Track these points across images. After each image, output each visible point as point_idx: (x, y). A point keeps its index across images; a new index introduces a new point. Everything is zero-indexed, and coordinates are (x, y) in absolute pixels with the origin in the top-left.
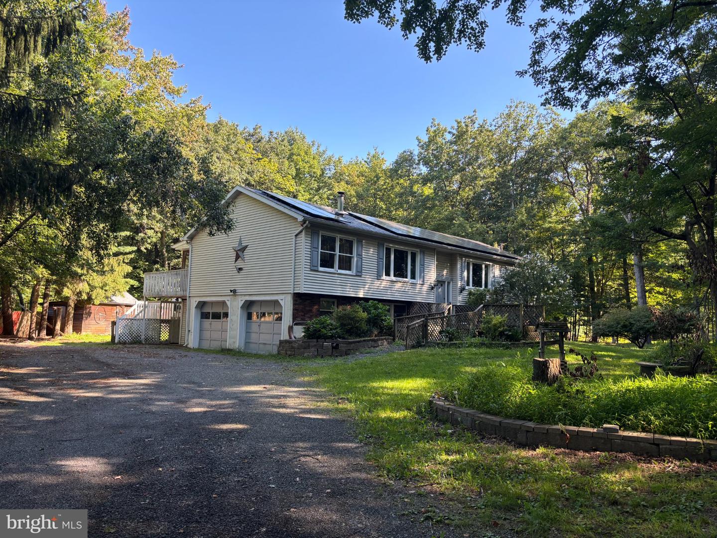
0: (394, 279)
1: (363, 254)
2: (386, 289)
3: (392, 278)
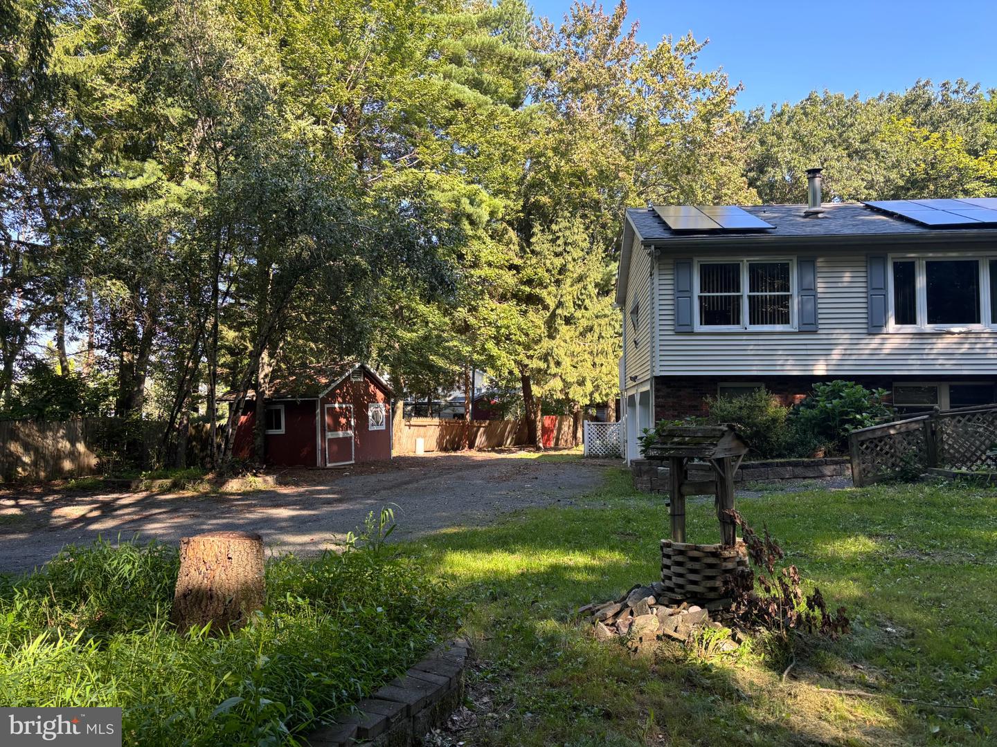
0: (929, 328)
1: (819, 285)
2: (898, 353)
3: (923, 325)
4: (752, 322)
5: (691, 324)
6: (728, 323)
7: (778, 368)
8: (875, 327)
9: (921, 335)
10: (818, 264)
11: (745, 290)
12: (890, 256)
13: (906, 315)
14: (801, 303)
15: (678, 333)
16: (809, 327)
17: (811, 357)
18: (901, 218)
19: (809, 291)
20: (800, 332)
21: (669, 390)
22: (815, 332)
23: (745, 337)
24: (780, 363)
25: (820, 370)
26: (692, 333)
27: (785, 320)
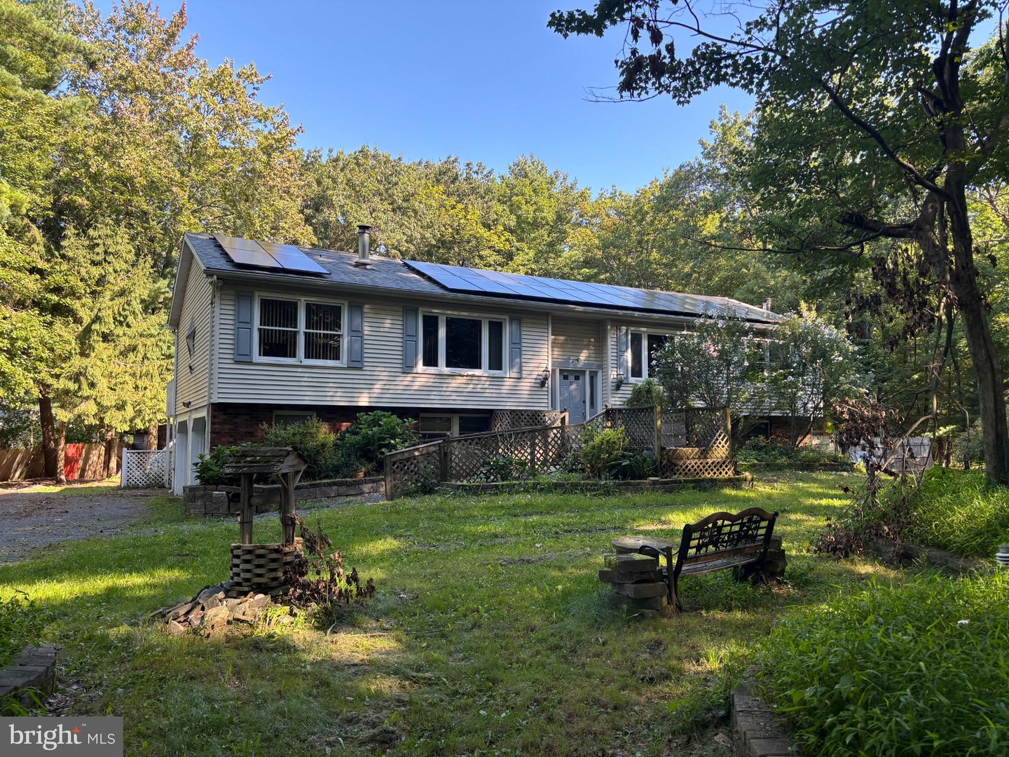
0: (447, 370)
1: (365, 328)
2: (426, 390)
3: (443, 368)
4: (307, 356)
5: (250, 355)
6: (285, 355)
7: (328, 399)
8: (408, 368)
9: (441, 375)
10: (365, 310)
11: (302, 326)
12: (421, 309)
13: (430, 360)
14: (351, 343)
15: (237, 362)
16: (356, 364)
17: (355, 390)
18: (430, 279)
19: (356, 333)
20: (349, 368)
21: (225, 417)
22: (360, 369)
23: (300, 370)
24: (330, 394)
25: (364, 401)
26: (251, 363)
27: (337, 357)
